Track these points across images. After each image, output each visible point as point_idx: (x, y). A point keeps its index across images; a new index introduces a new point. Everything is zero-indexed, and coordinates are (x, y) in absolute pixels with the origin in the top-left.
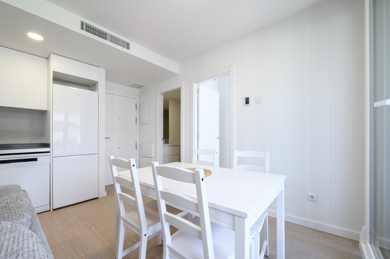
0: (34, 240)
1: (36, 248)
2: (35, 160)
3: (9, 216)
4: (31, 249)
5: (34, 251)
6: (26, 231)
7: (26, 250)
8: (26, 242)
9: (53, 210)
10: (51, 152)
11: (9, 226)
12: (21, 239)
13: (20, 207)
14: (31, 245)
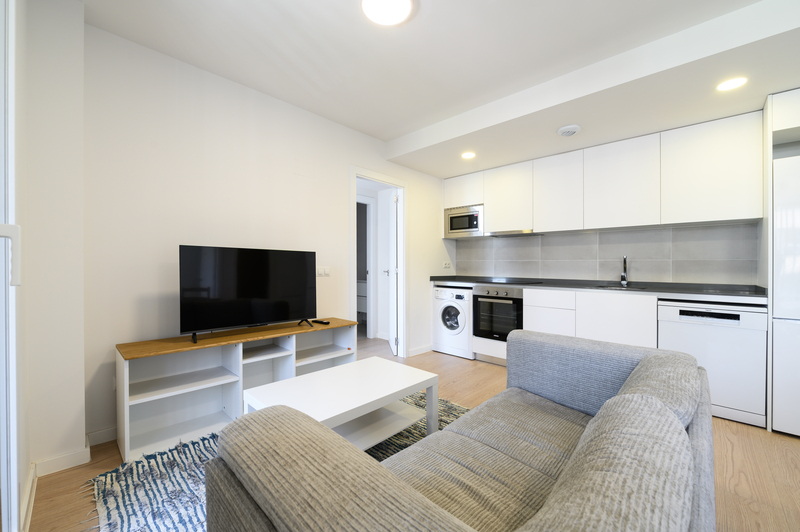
0: (681, 440)
1: (678, 449)
2: (736, 317)
3: (664, 394)
4: (672, 445)
5: (674, 450)
6: (675, 422)
7: (666, 443)
8: (669, 435)
9: (773, 431)
10: (770, 307)
11: (659, 407)
12: (666, 428)
13: (681, 390)
14: (674, 442)
